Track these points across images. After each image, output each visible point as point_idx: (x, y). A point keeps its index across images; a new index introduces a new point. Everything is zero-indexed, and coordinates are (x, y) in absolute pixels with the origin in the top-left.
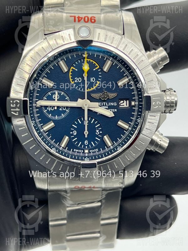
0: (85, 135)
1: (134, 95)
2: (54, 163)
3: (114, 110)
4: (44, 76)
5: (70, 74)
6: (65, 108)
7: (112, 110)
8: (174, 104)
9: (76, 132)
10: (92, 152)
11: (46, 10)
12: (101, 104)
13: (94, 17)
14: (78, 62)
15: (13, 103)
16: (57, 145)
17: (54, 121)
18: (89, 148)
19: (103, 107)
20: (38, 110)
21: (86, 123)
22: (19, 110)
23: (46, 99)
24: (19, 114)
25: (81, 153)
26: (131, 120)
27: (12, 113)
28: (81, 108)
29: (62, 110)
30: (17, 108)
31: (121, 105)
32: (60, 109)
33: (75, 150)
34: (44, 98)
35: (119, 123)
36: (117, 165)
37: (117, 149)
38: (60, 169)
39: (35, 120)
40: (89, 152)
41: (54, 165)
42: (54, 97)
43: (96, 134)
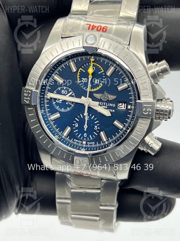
0: (84, 128)
1: (131, 100)
2: (54, 148)
3: (112, 111)
4: (57, 73)
5: (78, 74)
6: (71, 103)
7: (110, 110)
8: (167, 112)
9: (78, 124)
10: (90, 144)
12: (102, 103)
13: (107, 27)
14: (86, 65)
15: (26, 93)
16: (60, 134)
17: (60, 113)
18: (87, 140)
19: (103, 106)
20: (48, 101)
21: (87, 119)
22: (29, 99)
23: (56, 93)
24: (29, 102)
25: (80, 143)
26: (126, 122)
27: (25, 100)
28: (83, 104)
31: (119, 107)
32: (67, 103)
33: (75, 140)
34: (54, 92)
35: (115, 122)
36: (108, 159)
37: (110, 145)
38: (59, 154)
39: (44, 109)
40: (87, 144)
41: (54, 150)
42: (63, 92)
43: (94, 129)
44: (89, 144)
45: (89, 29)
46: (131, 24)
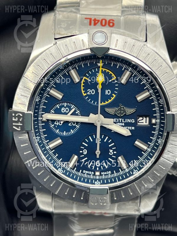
0: (96, 155)
1: (155, 112)
2: (59, 186)
3: (131, 128)
4: (53, 87)
5: (82, 84)
6: (75, 124)
7: (128, 127)
9: (86, 150)
10: (105, 175)
11: (58, 10)
12: (117, 120)
13: (113, 20)
14: (92, 72)
15: (15, 117)
16: (64, 165)
17: (62, 138)
18: (100, 170)
19: (119, 123)
20: (44, 124)
21: (98, 142)
22: (21, 125)
23: (54, 112)
24: (21, 129)
25: (92, 175)
26: (151, 141)
27: (14, 127)
28: (93, 124)
29: (71, 125)
30: (19, 123)
31: (139, 122)
32: (69, 125)
33: (84, 171)
34: (51, 111)
35: (136, 142)
36: (132, 191)
37: (133, 173)
38: (66, 193)
39: (40, 136)
40: (101, 175)
41: (60, 188)
42: (63, 111)
43: (109, 154)
44: (103, 175)
45: (90, 24)
46: (141, 14)
